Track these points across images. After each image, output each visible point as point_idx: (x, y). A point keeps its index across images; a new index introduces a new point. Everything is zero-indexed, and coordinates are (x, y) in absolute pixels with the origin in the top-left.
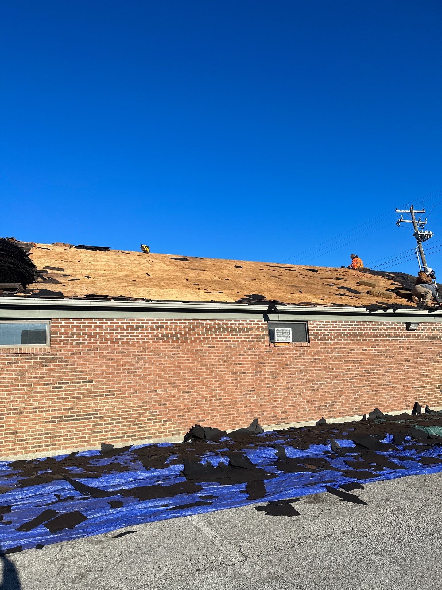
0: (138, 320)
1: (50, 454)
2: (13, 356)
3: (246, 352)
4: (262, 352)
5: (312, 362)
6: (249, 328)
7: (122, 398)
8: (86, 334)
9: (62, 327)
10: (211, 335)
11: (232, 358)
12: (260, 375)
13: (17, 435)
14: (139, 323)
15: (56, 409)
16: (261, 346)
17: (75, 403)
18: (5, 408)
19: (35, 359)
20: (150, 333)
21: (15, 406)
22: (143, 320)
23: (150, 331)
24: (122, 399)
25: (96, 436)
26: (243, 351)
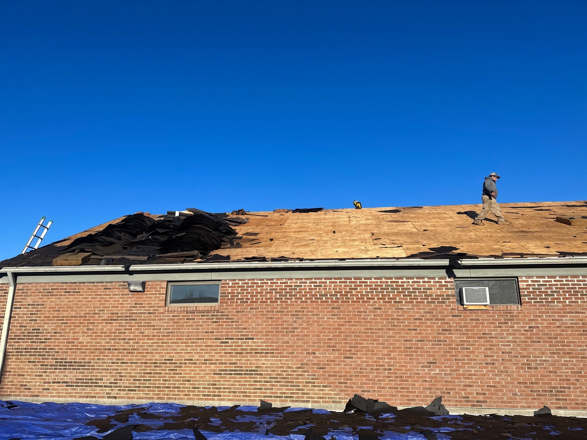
0: (296, 280)
1: (216, 403)
2: (191, 313)
3: (423, 316)
4: (447, 316)
5: (525, 331)
6: (427, 287)
7: (280, 357)
8: (249, 293)
9: (229, 287)
10: (376, 295)
11: (404, 323)
12: (444, 345)
13: (191, 382)
14: (297, 282)
15: (222, 363)
16: (445, 309)
17: (238, 358)
18: (184, 358)
19: (208, 316)
20: (308, 292)
21: (190, 357)
22: (301, 279)
23: (308, 290)
24: (281, 359)
25: (256, 393)
26: (419, 315)
